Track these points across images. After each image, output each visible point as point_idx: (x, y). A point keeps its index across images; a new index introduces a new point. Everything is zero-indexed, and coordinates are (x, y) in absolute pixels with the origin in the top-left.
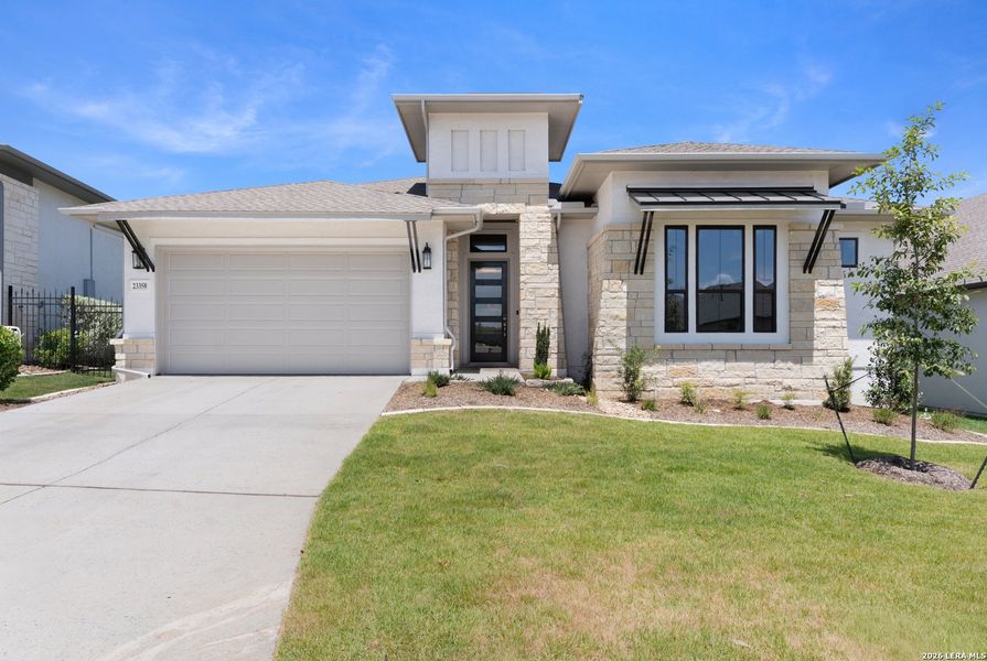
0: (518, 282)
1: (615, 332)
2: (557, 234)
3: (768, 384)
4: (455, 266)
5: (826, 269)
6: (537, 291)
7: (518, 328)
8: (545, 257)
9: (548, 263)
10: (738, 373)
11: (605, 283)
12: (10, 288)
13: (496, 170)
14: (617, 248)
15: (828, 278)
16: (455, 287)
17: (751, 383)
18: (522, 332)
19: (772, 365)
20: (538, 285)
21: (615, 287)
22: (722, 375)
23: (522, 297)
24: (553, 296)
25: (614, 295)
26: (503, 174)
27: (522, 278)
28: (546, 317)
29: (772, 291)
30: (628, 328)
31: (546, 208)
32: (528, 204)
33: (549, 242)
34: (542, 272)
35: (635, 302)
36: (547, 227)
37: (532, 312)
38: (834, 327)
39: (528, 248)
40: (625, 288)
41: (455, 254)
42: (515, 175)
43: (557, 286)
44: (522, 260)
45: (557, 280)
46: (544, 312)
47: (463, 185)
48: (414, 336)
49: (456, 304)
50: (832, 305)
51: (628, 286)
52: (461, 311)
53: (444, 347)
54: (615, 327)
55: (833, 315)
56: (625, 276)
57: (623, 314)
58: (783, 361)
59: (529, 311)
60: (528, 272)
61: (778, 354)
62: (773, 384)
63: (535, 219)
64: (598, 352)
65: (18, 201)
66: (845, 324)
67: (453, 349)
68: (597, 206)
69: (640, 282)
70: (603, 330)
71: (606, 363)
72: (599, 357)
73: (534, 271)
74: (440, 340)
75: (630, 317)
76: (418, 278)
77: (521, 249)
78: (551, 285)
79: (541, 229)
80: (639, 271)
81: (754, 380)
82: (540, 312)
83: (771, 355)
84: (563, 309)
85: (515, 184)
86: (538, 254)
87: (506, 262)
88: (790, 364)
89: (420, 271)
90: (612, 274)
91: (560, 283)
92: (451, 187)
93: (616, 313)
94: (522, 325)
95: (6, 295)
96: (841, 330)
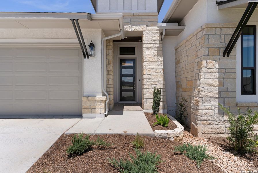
0: (142, 66)
1: (210, 94)
2: (162, 41)
4: (110, 57)
6: (152, 70)
7: (142, 89)
8: (156, 53)
9: (158, 56)
11: (204, 62)
13: (131, 9)
14: (212, 40)
16: (111, 68)
18: (144, 90)
20: (152, 67)
21: (211, 65)
23: (145, 73)
24: (160, 72)
25: (210, 70)
26: (135, 11)
27: (144, 64)
28: (157, 83)
30: (219, 92)
31: (157, 28)
32: (147, 26)
33: (158, 45)
34: (154, 60)
35: (224, 75)
36: (157, 38)
37: (150, 81)
39: (147, 48)
40: (217, 66)
41: (111, 52)
42: (141, 11)
43: (162, 67)
44: (144, 54)
45: (162, 64)
46: (156, 80)
48: (85, 94)
49: (111, 77)
51: (219, 64)
52: (114, 80)
53: (101, 101)
54: (211, 92)
56: (217, 58)
57: (217, 83)
59: (148, 80)
60: (147, 60)
63: (151, 34)
64: (200, 108)
67: (107, 102)
68: (184, 25)
69: (227, 62)
70: (203, 93)
71: (205, 115)
72: (200, 111)
73: (151, 60)
74: (100, 97)
75: (221, 85)
76: (87, 61)
77: (144, 49)
78: (159, 67)
79: (154, 38)
80: (226, 55)
82: (153, 80)
84: (165, 79)
85: (141, 16)
86: (152, 51)
87: (135, 59)
89: (88, 58)
90: (208, 56)
91: (164, 66)
93: (211, 82)
94: (145, 87)
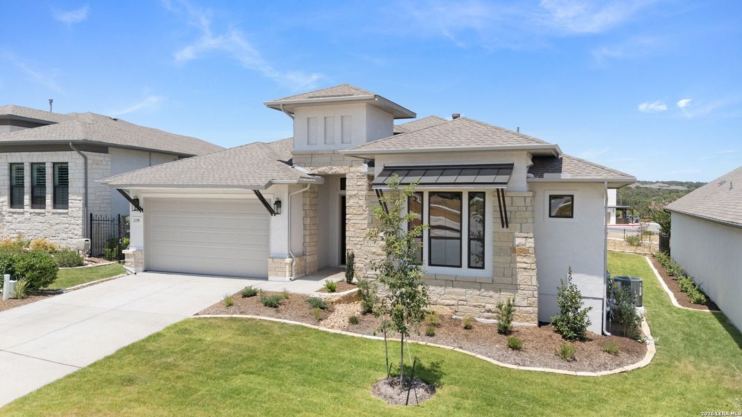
3: (475, 306)
5: (519, 225)
6: (357, 226)
9: (364, 206)
10: (453, 296)
12: (91, 214)
13: (334, 144)
15: (521, 232)
16: (308, 221)
17: (463, 305)
19: (478, 293)
20: (357, 222)
22: (443, 297)
23: (347, 229)
24: (365, 229)
26: (337, 146)
27: (347, 217)
28: (362, 243)
29: (481, 239)
32: (351, 167)
33: (365, 193)
34: (359, 212)
36: (364, 183)
37: (353, 239)
38: (525, 268)
39: (351, 196)
41: (308, 200)
43: (368, 222)
44: (347, 204)
46: (361, 239)
47: (312, 155)
48: (271, 256)
49: (308, 233)
50: (525, 252)
55: (525, 260)
58: (486, 290)
59: (351, 239)
60: (350, 212)
61: (483, 285)
62: (478, 306)
63: (355, 177)
65: (97, 164)
66: (534, 266)
67: (294, 264)
73: (354, 212)
77: (346, 197)
78: (364, 222)
79: (359, 184)
81: (465, 303)
82: (358, 239)
83: (478, 286)
86: (357, 201)
88: (491, 293)
89: (275, 215)
92: (306, 156)
94: (347, 247)
95: (89, 218)
96: (531, 271)
